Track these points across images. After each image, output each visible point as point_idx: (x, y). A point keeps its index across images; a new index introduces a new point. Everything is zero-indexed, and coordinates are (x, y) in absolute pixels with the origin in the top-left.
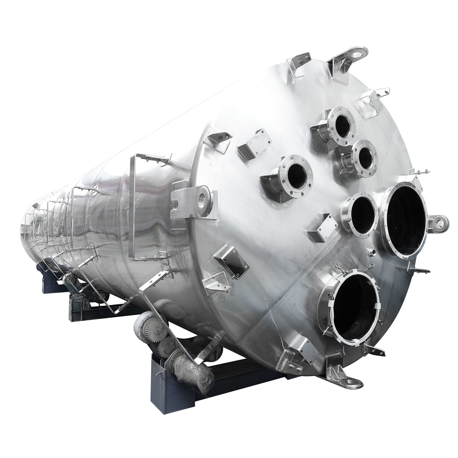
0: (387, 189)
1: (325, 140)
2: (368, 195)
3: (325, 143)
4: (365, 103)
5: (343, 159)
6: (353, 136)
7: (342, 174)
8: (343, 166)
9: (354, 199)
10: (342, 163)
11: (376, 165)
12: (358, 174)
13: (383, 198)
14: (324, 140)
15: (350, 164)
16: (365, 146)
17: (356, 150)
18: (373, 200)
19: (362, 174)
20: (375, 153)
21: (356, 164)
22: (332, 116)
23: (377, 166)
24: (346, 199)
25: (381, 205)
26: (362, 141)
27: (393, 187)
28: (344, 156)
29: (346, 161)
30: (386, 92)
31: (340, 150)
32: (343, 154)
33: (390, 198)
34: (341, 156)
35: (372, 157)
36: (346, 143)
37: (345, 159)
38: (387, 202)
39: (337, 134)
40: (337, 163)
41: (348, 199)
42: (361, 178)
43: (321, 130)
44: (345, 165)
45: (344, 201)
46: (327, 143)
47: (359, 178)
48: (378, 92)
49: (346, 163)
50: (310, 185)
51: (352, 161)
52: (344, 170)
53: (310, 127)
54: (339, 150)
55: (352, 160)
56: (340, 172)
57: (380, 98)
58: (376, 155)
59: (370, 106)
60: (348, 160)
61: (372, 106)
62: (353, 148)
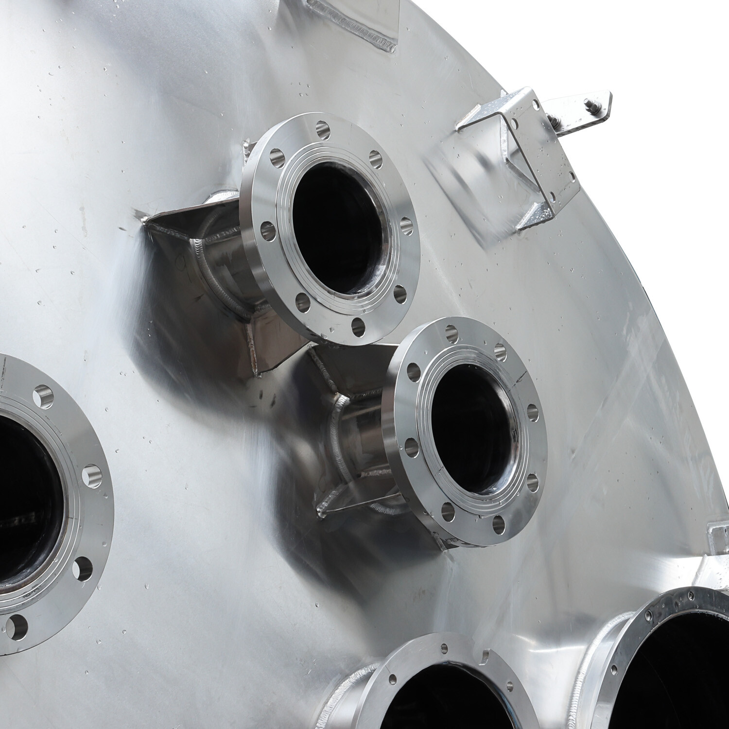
0: (603, 623)
1: (238, 307)
2: (486, 654)
3: (237, 326)
4: (484, 162)
5: (343, 432)
6: (400, 295)
7: (331, 516)
8: (343, 467)
9: (393, 678)
10: (336, 449)
11: (531, 476)
12: (426, 522)
13: (581, 677)
14: (227, 307)
15: (379, 457)
16: (467, 357)
17: (414, 371)
18: (516, 686)
19: (448, 517)
20: (531, 406)
21: (411, 455)
22: (275, 161)
23: (539, 479)
24: (347, 676)
25: (567, 720)
26: (451, 327)
27: (630, 617)
28: (346, 409)
29: (359, 440)
30: (594, 109)
31: (326, 374)
32: (343, 399)
33: (619, 677)
34: (332, 406)
35: (511, 422)
36: (358, 328)
37: (354, 427)
38: (603, 696)
39: (302, 269)
40: (305, 451)
41: (363, 672)
42: (450, 546)
43: (215, 245)
44: (351, 461)
45: (337, 686)
46: (248, 321)
47: (438, 549)
48: (551, 109)
49: (359, 452)
50: (86, 568)
51: (387, 442)
52: (346, 492)
53: (145, 219)
54: (321, 375)
55: (391, 431)
56: (319, 502)
57: (560, 139)
58: (534, 416)
59: (509, 174)
60: (370, 434)
61: (521, 175)
62: (398, 362)
